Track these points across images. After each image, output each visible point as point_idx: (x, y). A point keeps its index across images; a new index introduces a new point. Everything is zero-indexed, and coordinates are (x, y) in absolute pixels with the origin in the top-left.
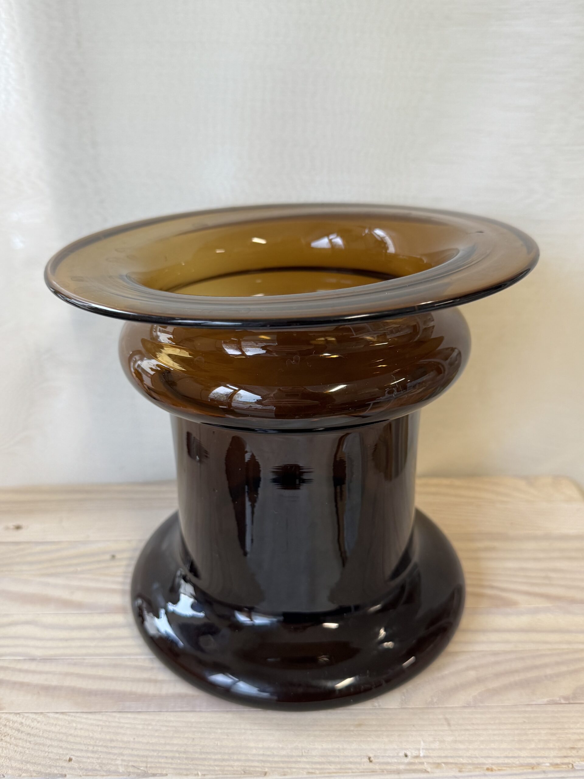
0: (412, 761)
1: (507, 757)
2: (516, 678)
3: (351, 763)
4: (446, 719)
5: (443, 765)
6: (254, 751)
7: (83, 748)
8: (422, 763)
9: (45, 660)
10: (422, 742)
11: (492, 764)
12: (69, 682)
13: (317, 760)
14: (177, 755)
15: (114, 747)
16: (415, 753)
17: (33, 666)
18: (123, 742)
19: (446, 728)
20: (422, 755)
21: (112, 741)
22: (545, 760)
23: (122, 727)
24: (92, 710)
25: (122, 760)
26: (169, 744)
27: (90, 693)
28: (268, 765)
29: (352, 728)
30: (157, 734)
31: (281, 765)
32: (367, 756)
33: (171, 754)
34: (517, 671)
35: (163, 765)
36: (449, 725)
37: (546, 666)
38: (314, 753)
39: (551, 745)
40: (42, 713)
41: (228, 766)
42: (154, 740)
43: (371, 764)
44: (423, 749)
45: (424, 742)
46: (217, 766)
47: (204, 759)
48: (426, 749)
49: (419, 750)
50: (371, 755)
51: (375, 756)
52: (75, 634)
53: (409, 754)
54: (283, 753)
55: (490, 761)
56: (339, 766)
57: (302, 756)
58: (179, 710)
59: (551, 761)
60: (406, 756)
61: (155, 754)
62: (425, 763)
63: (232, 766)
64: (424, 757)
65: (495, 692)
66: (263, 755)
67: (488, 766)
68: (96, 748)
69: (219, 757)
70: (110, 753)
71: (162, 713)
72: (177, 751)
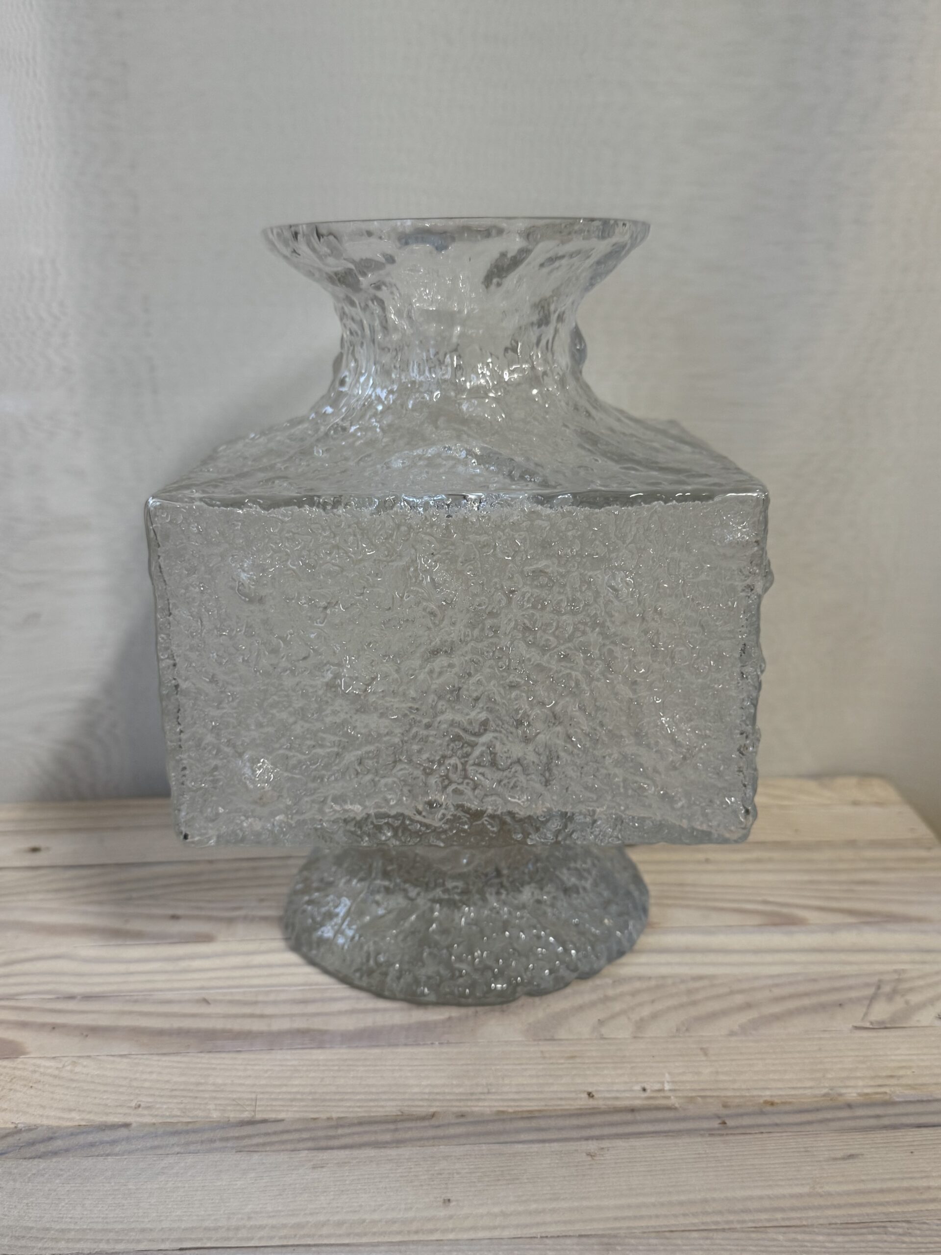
0: (652, 1095)
1: (793, 1088)
2: (806, 1002)
3: (561, 1099)
4: (702, 1049)
5: (699, 1099)
6: (416, 1090)
7: (157, 1093)
8: (668, 1098)
9: (87, 997)
10: (667, 1075)
11: (771, 1096)
12: (125, 1022)
13: (512, 1096)
14: (299, 1096)
15: (202, 1091)
16: (657, 1086)
17: (71, 1005)
18: (214, 1084)
19: (704, 1058)
20: (667, 1087)
21: (198, 1084)
22: (849, 1090)
23: (214, 1069)
24: (164, 1051)
25: (216, 1105)
26: (286, 1085)
27: (160, 1033)
28: (438, 1104)
29: (562, 1061)
30: (266, 1075)
31: (458, 1104)
32: (584, 1091)
33: (289, 1096)
34: (807, 994)
35: (278, 1108)
36: (706, 1054)
37: (850, 988)
38: (506, 1089)
39: (858, 1074)
40: (89, 1057)
41: (377, 1106)
42: (263, 1082)
43: (591, 1100)
44: (668, 1082)
45: (669, 1073)
46: (359, 1107)
47: (342, 1100)
48: (673, 1082)
49: (663, 1083)
50: (590, 1090)
51: (597, 1091)
52: (133, 967)
53: (647, 1087)
54: (461, 1090)
55: (768, 1093)
56: (543, 1103)
57: (489, 1093)
58: (300, 1047)
59: (859, 1091)
60: (644, 1090)
61: (266, 1096)
62: (672, 1097)
63: (382, 1107)
64: (670, 1090)
65: (777, 1018)
66: (430, 1093)
67: (765, 1099)
68: (174, 1093)
69: (363, 1097)
70: (196, 1098)
71: (274, 1051)
72: (297, 1093)
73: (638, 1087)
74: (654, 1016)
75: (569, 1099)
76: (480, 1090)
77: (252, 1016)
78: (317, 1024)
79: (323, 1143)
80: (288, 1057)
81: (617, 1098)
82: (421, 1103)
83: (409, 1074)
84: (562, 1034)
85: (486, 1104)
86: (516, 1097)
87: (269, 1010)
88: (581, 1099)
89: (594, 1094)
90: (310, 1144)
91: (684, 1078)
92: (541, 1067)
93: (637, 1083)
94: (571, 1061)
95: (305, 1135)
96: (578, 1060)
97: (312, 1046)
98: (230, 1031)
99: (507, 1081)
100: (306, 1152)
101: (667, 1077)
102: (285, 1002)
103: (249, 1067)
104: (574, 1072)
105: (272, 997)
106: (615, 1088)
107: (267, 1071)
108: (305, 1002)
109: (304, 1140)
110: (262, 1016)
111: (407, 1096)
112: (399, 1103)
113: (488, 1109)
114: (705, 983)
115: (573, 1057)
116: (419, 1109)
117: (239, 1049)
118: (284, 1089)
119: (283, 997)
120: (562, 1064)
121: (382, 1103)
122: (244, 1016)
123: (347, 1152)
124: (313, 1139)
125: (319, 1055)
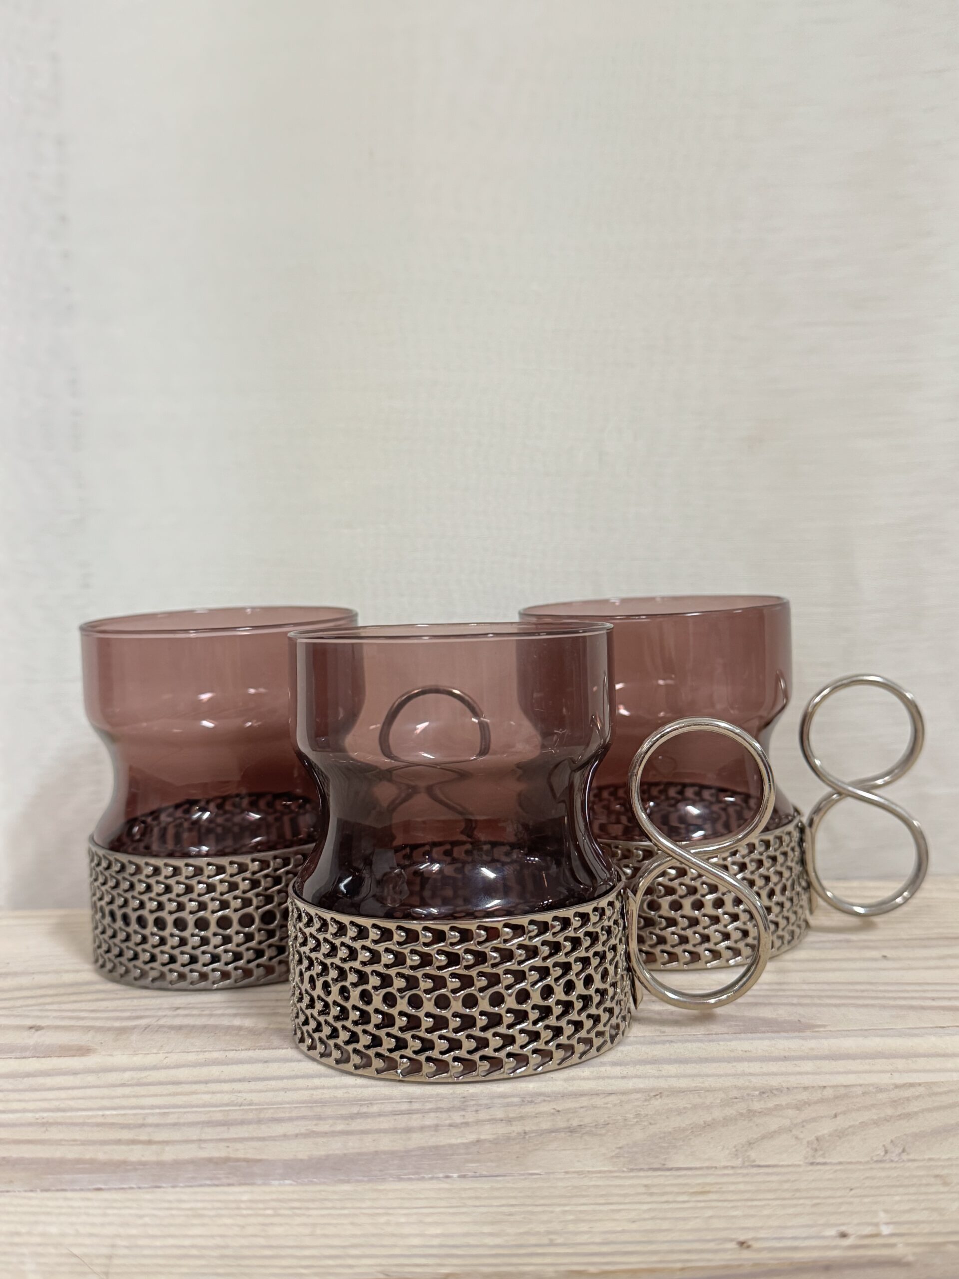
73: (832, 1232)
74: (840, 1134)
76: (533, 1240)
77: (134, 1142)
78: (243, 1151)
80: (184, 1197)
81: (795, 1248)
82: (423, 1261)
83: (403, 1220)
84: (679, 1160)
85: (548, 1260)
86: (605, 1249)
88: (725, 1250)
89: (750, 1243)
91: (914, 1217)
92: (646, 1207)
93: (827, 1225)
97: (230, 1181)
98: (92, 1161)
99: (584, 1227)
101: (882, 1216)
104: (710, 1213)
106: (789, 1233)
107: (141, 1216)
111: (397, 1251)
112: (383, 1261)
113: (551, 1269)
114: (921, 1090)
116: (418, 1270)
118: (171, 1241)
121: (350, 1261)
125: (243, 1193)
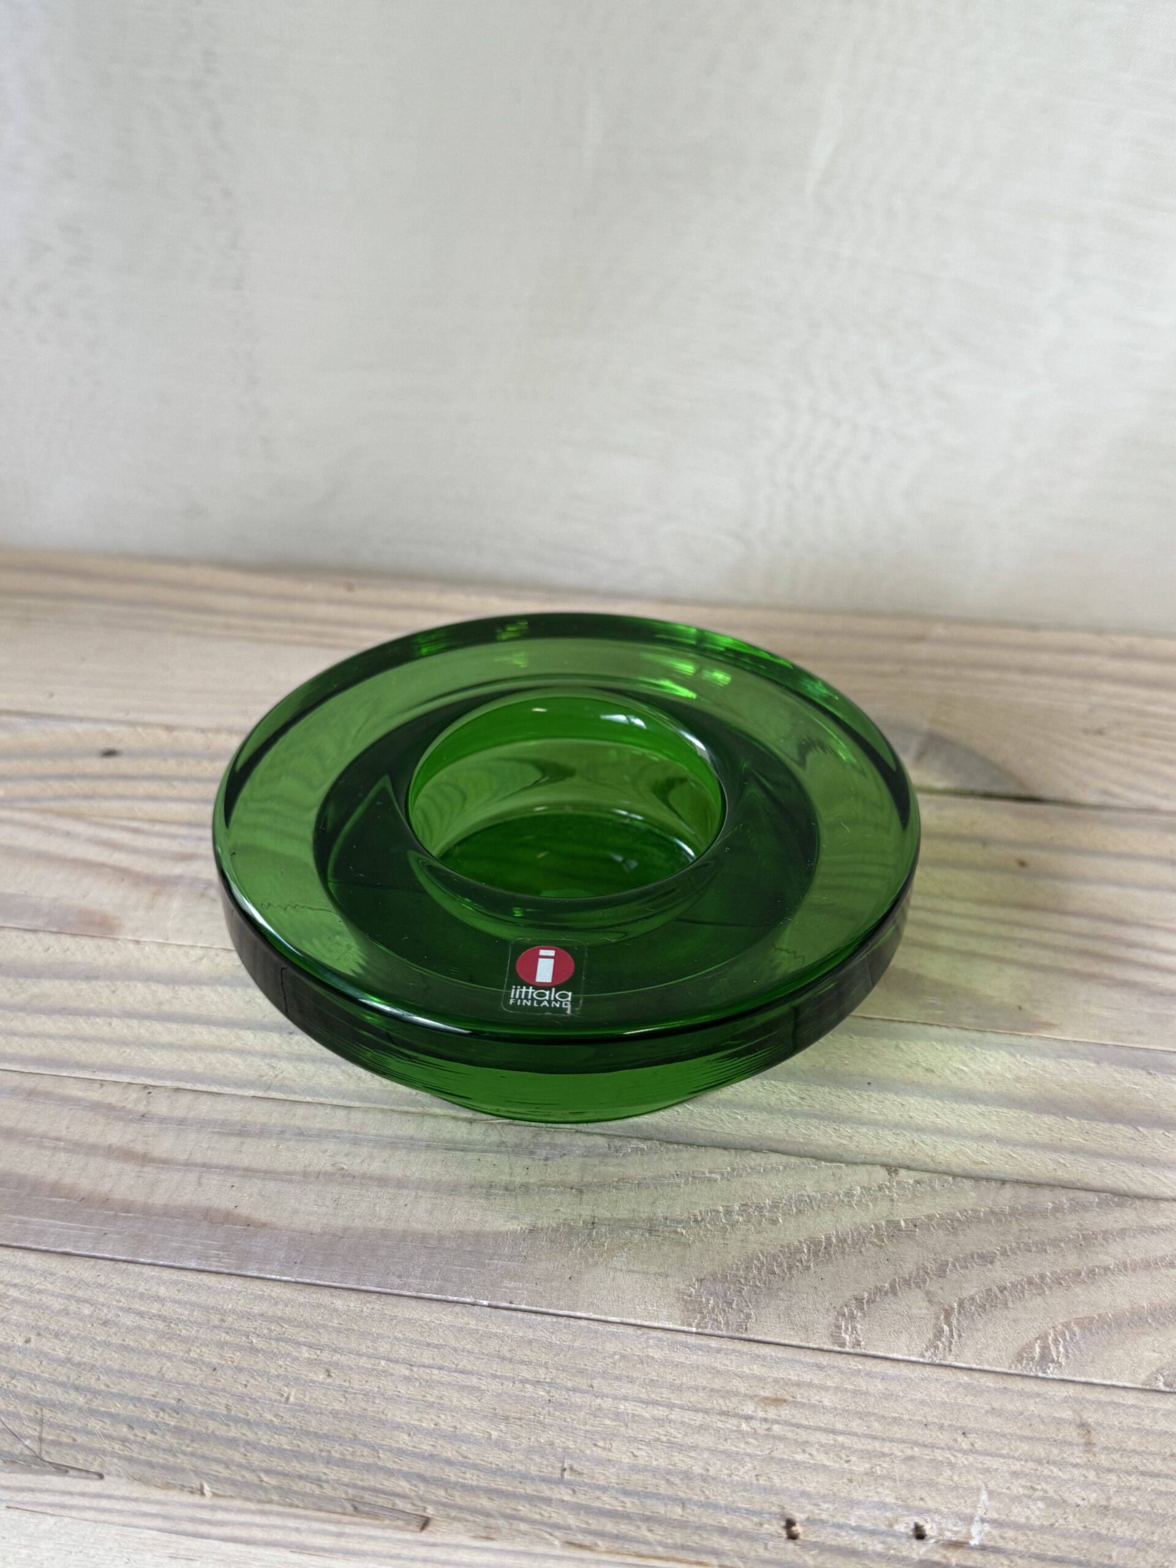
75: (739, 1535)
79: (189, 1527)
87: (164, 1145)
90: (160, 1523)
94: (772, 1413)
95: (146, 1508)
96: (785, 1412)
100: (155, 1533)
102: (202, 1124)
103: (73, 1307)
105: (182, 1106)
108: (242, 1132)
109: (145, 1515)
110: (145, 1159)
115: (777, 1401)
117: (68, 1250)
119: (205, 1108)
120: (748, 1418)
122: (112, 1153)
123: (241, 1547)
124: (165, 1517)
